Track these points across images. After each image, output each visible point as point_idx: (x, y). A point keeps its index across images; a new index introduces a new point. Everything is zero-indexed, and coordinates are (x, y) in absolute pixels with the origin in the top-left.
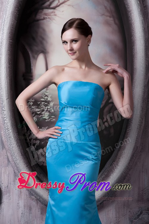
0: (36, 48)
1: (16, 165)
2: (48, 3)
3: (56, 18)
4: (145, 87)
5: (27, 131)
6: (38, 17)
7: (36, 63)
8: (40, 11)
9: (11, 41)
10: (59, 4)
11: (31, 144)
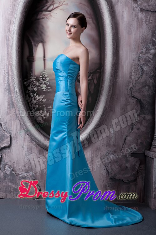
0: (36, 39)
1: (22, 118)
2: (46, 7)
3: (52, 18)
4: (112, 66)
5: (29, 98)
6: (39, 17)
7: (36, 50)
8: (40, 13)
9: (20, 32)
10: (54, 8)
11: (32, 107)
